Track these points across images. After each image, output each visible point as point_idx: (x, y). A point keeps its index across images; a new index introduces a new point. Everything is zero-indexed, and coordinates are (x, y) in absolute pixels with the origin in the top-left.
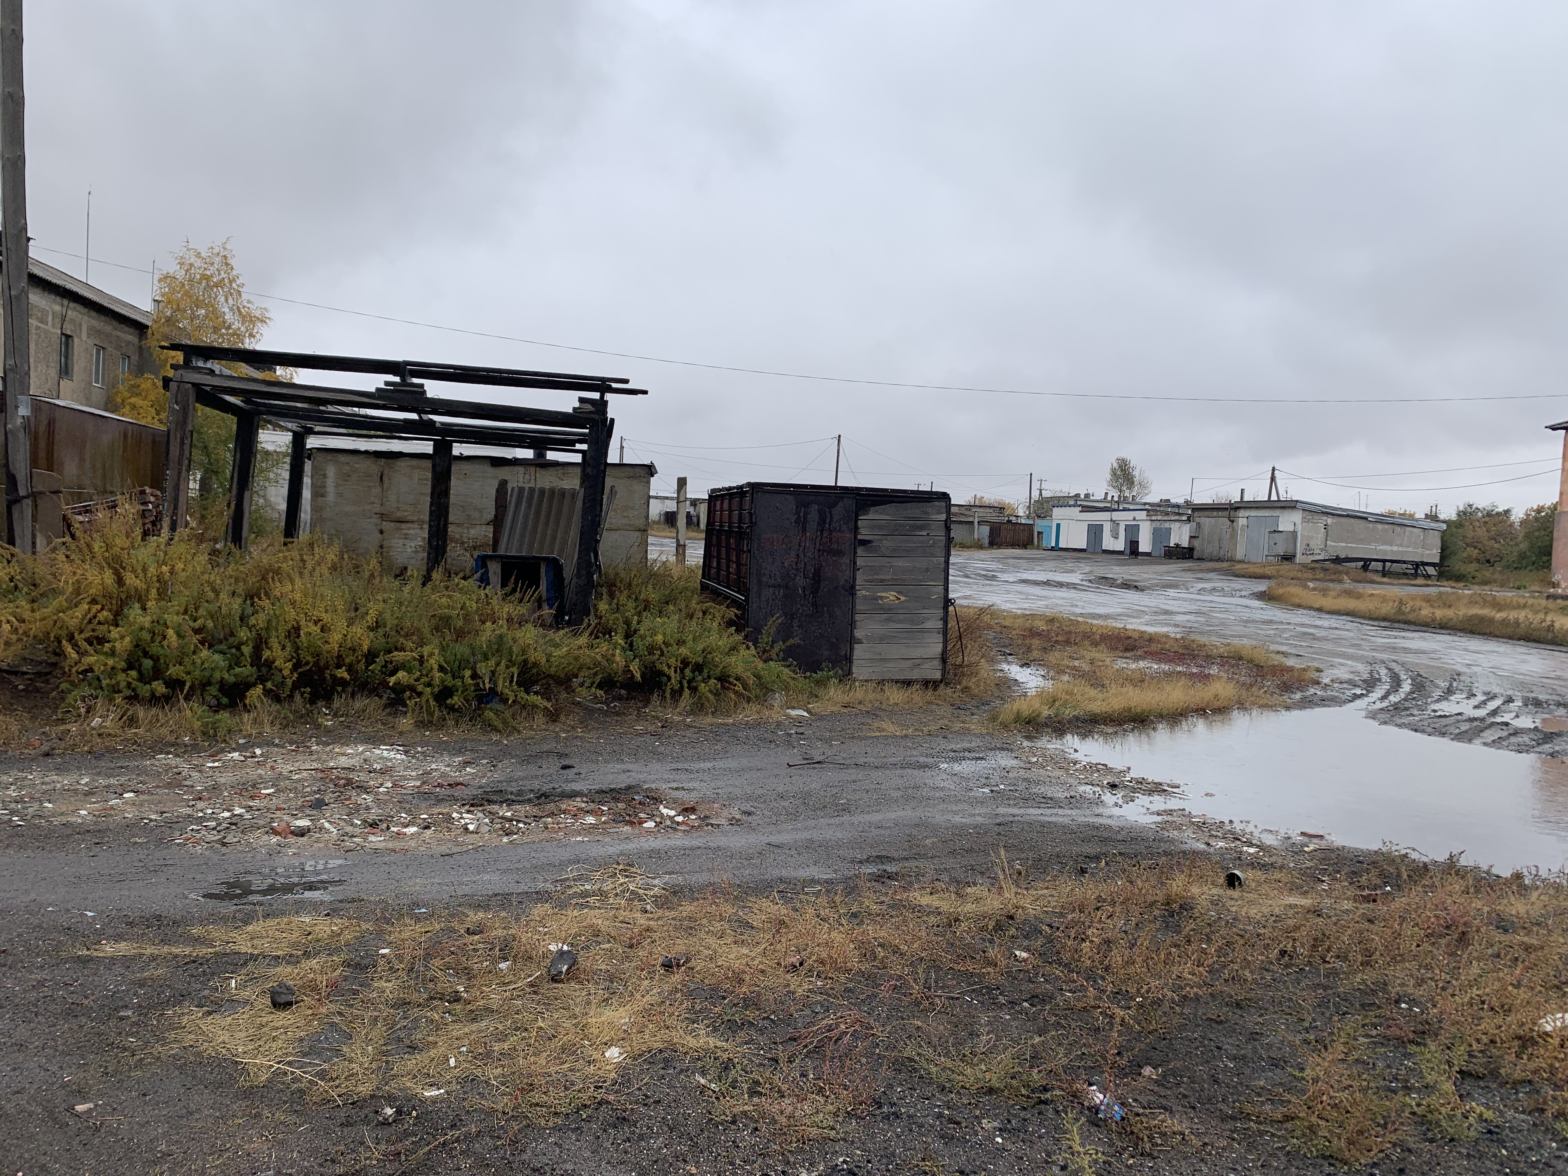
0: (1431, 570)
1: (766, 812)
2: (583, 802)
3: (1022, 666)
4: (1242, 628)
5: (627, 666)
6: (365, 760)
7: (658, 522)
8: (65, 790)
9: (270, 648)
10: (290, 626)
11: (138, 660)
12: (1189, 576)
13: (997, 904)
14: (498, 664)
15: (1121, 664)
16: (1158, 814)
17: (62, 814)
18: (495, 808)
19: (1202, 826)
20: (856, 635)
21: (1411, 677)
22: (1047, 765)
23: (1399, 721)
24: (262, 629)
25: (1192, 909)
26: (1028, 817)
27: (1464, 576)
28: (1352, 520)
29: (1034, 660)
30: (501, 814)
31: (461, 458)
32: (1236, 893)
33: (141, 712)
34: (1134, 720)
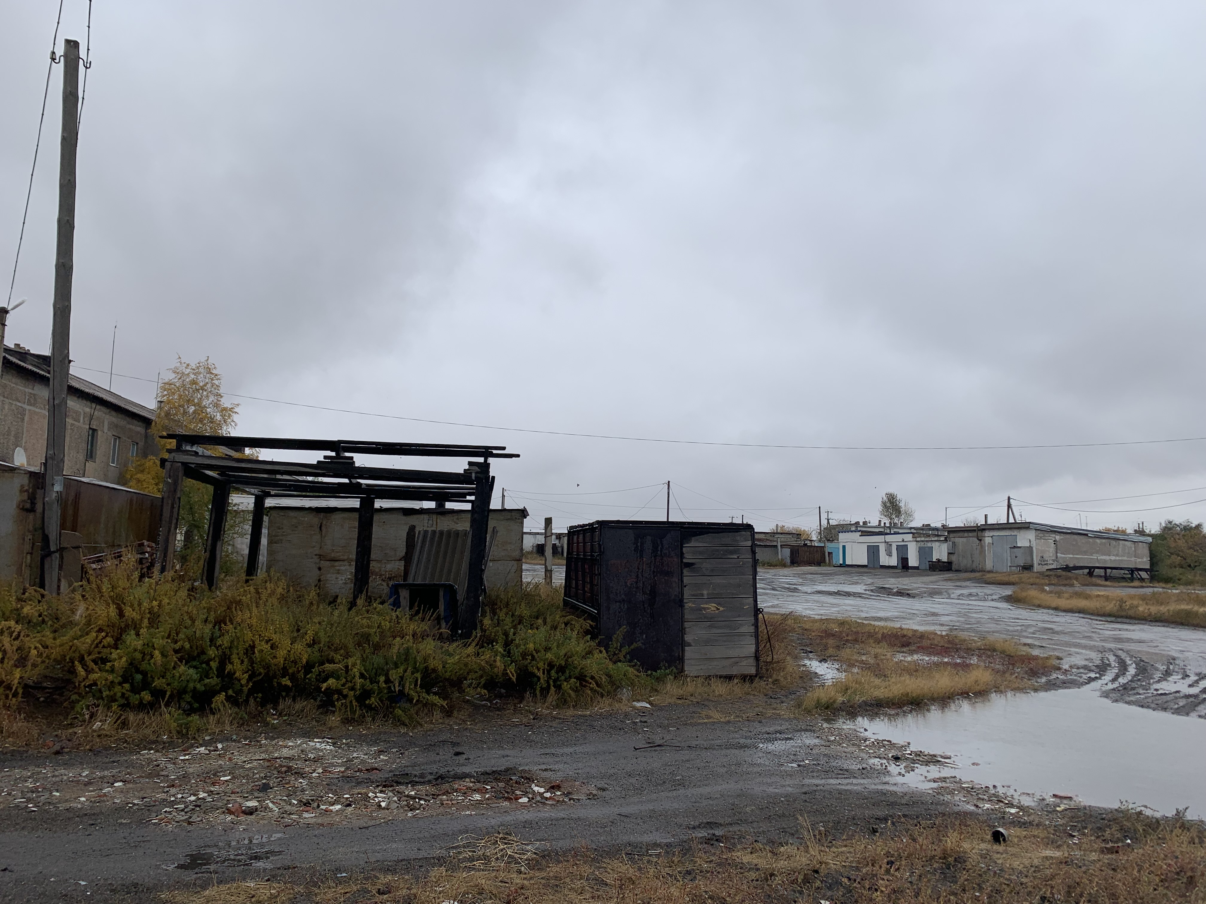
0: (1144, 575)
1: (617, 788)
2: (472, 782)
3: (820, 662)
4: (995, 625)
5: (505, 670)
6: (302, 751)
7: (531, 553)
8: (70, 781)
9: (232, 663)
10: (247, 645)
11: (131, 675)
12: (950, 584)
13: (804, 860)
14: (405, 671)
15: (900, 657)
16: (934, 781)
17: (66, 801)
18: (402, 788)
19: (970, 791)
20: (686, 639)
21: (1135, 662)
22: (843, 743)
23: (1128, 699)
24: (226, 648)
25: (965, 861)
26: (829, 787)
27: (1171, 579)
28: (1076, 537)
29: (830, 656)
30: (406, 793)
31: (381, 510)
32: (1001, 848)
33: (131, 717)
34: (912, 703)
